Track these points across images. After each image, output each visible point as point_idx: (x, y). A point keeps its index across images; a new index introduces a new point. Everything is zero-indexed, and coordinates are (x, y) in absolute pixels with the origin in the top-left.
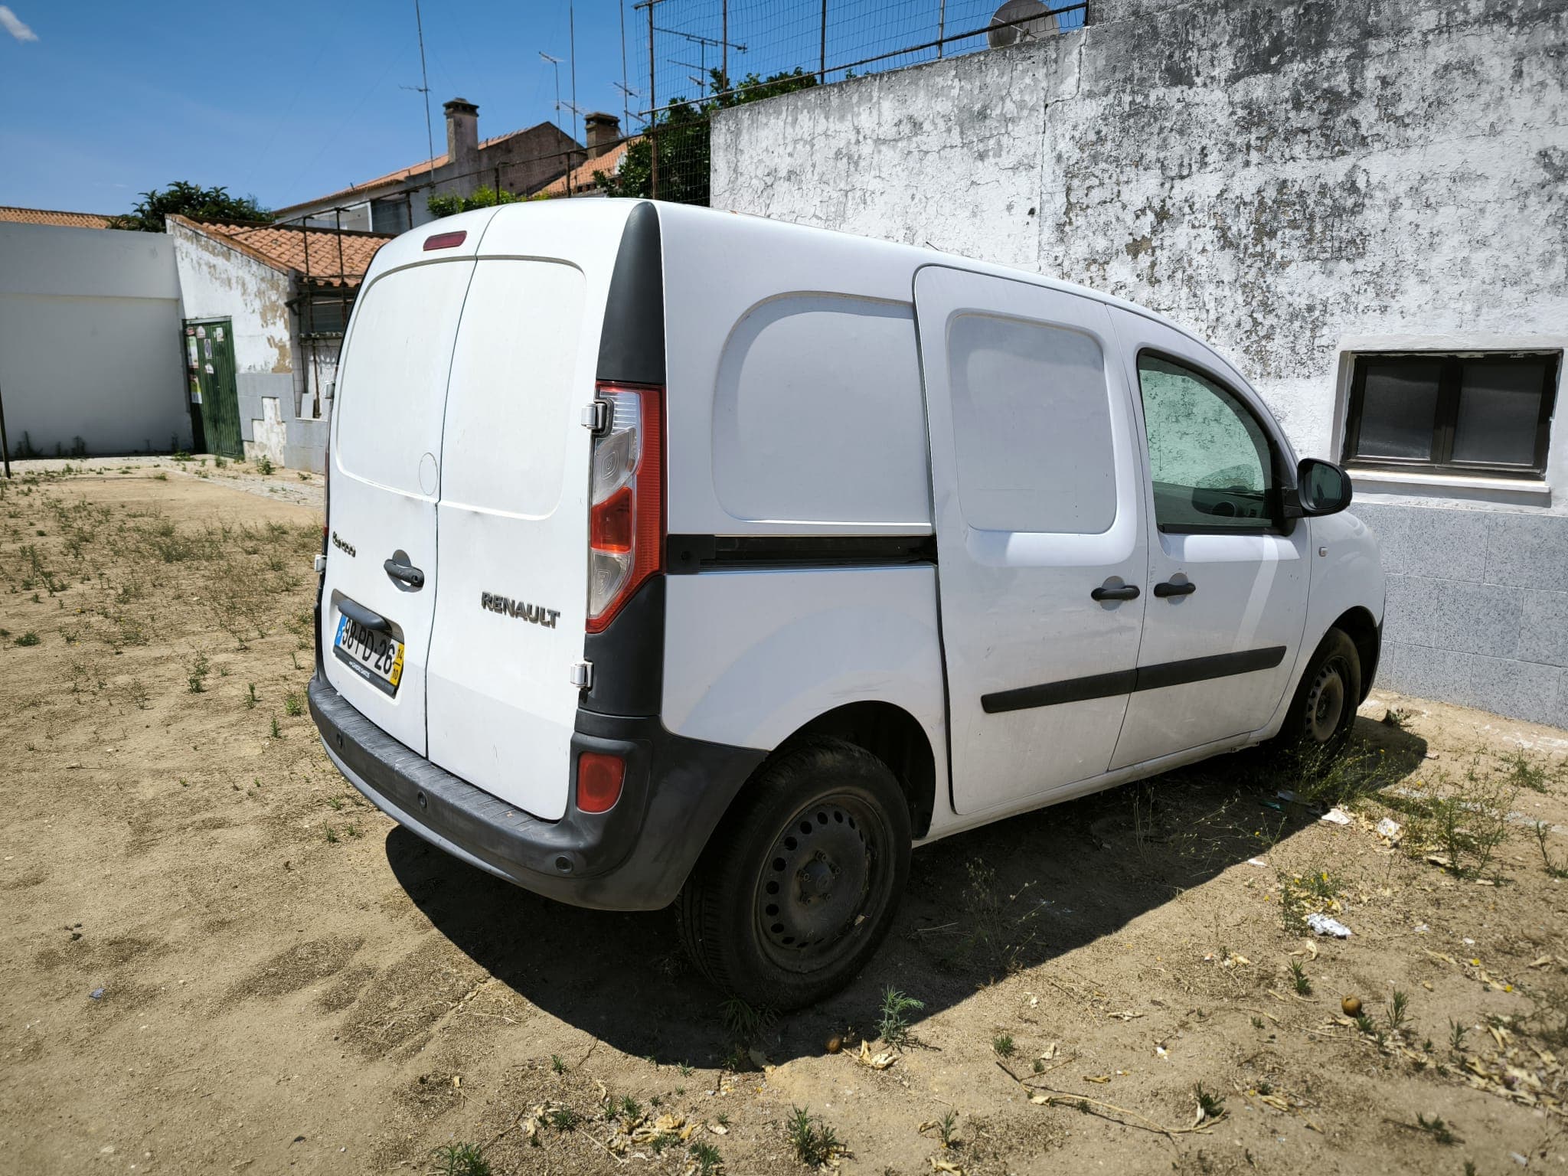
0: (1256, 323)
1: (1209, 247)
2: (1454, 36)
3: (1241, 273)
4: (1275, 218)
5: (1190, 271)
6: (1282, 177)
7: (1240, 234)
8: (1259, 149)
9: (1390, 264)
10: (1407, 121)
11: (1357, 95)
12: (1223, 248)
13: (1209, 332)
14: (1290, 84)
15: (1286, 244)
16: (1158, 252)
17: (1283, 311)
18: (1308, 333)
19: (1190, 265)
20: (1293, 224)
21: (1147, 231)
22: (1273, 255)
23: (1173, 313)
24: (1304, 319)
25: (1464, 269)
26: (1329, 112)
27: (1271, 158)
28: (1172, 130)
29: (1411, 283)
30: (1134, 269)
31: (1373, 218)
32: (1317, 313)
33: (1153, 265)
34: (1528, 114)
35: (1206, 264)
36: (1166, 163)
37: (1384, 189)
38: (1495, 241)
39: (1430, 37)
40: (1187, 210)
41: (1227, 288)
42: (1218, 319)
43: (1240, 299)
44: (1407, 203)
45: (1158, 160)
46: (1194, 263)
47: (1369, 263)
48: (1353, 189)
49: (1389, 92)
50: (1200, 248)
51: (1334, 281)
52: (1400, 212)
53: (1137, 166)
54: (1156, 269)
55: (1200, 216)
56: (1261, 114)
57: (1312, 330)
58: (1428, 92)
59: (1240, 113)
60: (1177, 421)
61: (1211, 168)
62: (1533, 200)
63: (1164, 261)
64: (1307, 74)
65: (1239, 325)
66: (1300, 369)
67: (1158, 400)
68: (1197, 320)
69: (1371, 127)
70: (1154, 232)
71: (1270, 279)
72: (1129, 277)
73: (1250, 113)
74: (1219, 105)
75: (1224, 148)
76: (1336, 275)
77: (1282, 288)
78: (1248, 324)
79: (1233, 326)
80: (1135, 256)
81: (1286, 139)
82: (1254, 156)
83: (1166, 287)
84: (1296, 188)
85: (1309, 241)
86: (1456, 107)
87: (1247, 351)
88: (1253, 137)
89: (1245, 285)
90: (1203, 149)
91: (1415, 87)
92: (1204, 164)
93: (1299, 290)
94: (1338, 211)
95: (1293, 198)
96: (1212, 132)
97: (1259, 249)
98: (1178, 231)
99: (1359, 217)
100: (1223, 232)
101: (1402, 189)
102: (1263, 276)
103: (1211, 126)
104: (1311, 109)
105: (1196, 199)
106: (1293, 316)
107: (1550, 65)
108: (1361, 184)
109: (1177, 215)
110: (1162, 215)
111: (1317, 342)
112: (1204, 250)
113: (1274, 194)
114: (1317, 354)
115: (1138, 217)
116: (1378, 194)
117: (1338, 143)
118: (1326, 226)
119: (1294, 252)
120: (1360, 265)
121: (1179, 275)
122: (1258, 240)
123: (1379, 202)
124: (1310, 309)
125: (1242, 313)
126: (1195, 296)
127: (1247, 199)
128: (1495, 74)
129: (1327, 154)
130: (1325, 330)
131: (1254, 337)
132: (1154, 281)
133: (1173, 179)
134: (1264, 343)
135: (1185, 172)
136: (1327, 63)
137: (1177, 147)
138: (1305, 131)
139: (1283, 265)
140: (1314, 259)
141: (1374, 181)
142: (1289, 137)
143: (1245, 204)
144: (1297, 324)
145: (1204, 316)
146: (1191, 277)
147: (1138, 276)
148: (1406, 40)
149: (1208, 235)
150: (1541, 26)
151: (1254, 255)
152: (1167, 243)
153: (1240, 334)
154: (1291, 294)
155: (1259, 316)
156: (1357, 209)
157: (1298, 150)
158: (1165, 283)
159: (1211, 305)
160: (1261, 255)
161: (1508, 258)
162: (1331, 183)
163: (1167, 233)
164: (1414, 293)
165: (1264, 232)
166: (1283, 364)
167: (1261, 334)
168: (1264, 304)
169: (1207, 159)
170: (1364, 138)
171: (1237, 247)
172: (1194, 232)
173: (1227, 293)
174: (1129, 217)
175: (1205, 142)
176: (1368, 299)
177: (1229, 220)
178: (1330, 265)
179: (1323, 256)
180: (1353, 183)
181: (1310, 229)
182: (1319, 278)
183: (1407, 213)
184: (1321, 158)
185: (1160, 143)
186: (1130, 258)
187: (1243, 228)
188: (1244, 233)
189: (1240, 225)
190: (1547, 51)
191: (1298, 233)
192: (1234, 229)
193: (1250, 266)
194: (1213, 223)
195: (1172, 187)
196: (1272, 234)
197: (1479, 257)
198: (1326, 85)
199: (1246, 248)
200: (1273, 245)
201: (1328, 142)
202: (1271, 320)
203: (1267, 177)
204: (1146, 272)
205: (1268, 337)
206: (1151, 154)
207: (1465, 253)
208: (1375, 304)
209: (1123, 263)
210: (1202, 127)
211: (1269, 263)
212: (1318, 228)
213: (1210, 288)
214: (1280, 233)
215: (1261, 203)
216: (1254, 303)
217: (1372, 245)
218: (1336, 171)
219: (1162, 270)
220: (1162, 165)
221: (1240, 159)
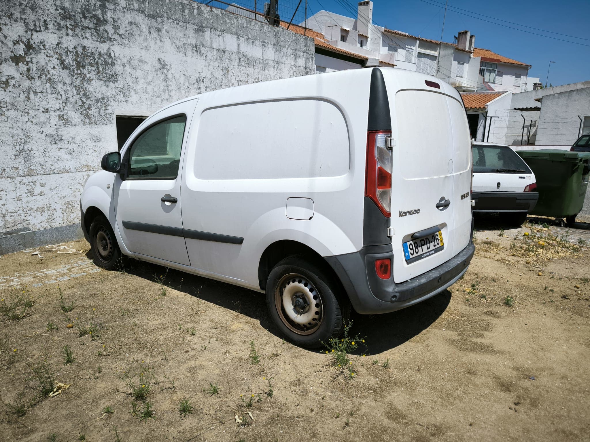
0: (83, 102)
1: (56, 67)
2: (132, 13)
3: (73, 81)
4: (84, 61)
5: (49, 76)
6: (84, 44)
7: (70, 64)
8: (72, 30)
9: (126, 86)
10: (123, 37)
11: (105, 22)
12: (63, 68)
13: (64, 104)
14: (80, 7)
15: (89, 71)
16: (30, 64)
17: (93, 98)
18: (104, 108)
19: (49, 73)
20: (91, 65)
21: (22, 52)
22: (85, 76)
23: (44, 94)
24: (101, 102)
25: (146, 91)
26: (96, 24)
27: (77, 35)
28: (26, 6)
29: (132, 93)
30: (18, 70)
31: (118, 68)
32: (105, 101)
33: (28, 70)
34: (154, 46)
35: (57, 74)
36: (27, 21)
37: (120, 59)
38: (152, 83)
39: (125, 10)
40: (42, 47)
41: (68, 86)
42: (66, 99)
43: (75, 92)
44: (128, 66)
45: (21, 19)
46: (50, 72)
47: (120, 84)
48: (110, 56)
49: (116, 24)
50: (52, 67)
51: (109, 89)
52: (126, 68)
53: (9, 18)
54: (30, 72)
55: (49, 52)
56: (70, 15)
57: (105, 107)
58: (128, 29)
59: (60, 11)
60: (56, 143)
61: (51, 31)
62: (159, 73)
63: (35, 69)
64: (86, 5)
65: (76, 103)
66: (103, 121)
67: (44, 134)
68: (57, 98)
69: (112, 35)
70: (26, 54)
71: (86, 85)
72: (16, 74)
73: (65, 12)
74: (50, 4)
75: (55, 24)
76: (110, 87)
77: (91, 90)
78: (80, 103)
79: (74, 103)
80: (17, 64)
81: (82, 29)
82: (70, 32)
83: (38, 82)
84: (90, 51)
85: (98, 73)
86: (136, 37)
87: (81, 113)
88: (68, 24)
89: (76, 86)
90: (45, 21)
91: (123, 26)
92: (47, 29)
93: (97, 91)
94: (106, 63)
95: (89, 54)
96: (48, 15)
97: (79, 72)
98: (39, 56)
99: (114, 67)
100: (62, 62)
101: (125, 60)
102: (83, 83)
103: (47, 12)
104: (90, 20)
105: (46, 43)
106: (97, 101)
107: (157, 33)
108: (112, 55)
109: (37, 48)
110: (29, 47)
111: (107, 111)
112: (54, 68)
113: (82, 51)
114: (108, 116)
115: (15, 44)
116: (118, 60)
117: (102, 37)
118: (103, 68)
119: (93, 75)
120: (117, 85)
121: (44, 77)
122: (78, 69)
123: (119, 63)
124: (103, 99)
125: (77, 97)
126: (54, 88)
127: (71, 50)
128: (144, 30)
129: (99, 40)
130: (109, 107)
131: (83, 108)
132: (31, 78)
133: (32, 30)
134: (88, 111)
135: (38, 29)
136: (92, 4)
137: (31, 17)
138: (90, 29)
139: (90, 80)
140: (101, 80)
141: (117, 55)
142: (84, 28)
143: (70, 51)
144: (99, 104)
145: (60, 97)
146: (50, 79)
147: (21, 74)
148: (118, 8)
149: (55, 62)
150: (153, 20)
151: (78, 74)
152: (34, 60)
153: (77, 106)
154: (95, 92)
155: (84, 100)
156: (113, 64)
157: (88, 35)
158: (37, 79)
159: (62, 93)
160: (80, 74)
161: (156, 89)
162: (102, 52)
163: (33, 56)
164: (134, 98)
165: (80, 65)
166: (97, 120)
167: (86, 107)
168: (85, 95)
169: (48, 26)
170: (111, 39)
171: (70, 69)
172: (48, 59)
173: (68, 88)
174: (10, 44)
175: (45, 18)
176: (121, 97)
177: (64, 57)
178: (107, 83)
179: (104, 79)
180: (110, 54)
181: (98, 68)
182: (104, 87)
183: (128, 69)
184: (97, 41)
185: (21, 10)
186: (14, 64)
187: (71, 62)
188: (72, 64)
189: (69, 60)
190: (156, 29)
191: (93, 68)
192: (67, 61)
193: (77, 78)
194: (56, 56)
195: (32, 35)
196: (84, 67)
197: (149, 88)
198: (94, 13)
199: (74, 71)
200: (85, 71)
201: (98, 35)
202: (89, 102)
203: (77, 43)
204: (25, 73)
205: (89, 108)
206: (17, 15)
207: (145, 86)
208: (123, 99)
209: (10, 66)
210: (43, 10)
211: (84, 79)
212: (101, 68)
213: (61, 85)
214: (86, 67)
215: (77, 52)
216: (81, 94)
217: (119, 78)
218: (104, 47)
219: (34, 73)
220: (24, 21)
221: (64, 31)
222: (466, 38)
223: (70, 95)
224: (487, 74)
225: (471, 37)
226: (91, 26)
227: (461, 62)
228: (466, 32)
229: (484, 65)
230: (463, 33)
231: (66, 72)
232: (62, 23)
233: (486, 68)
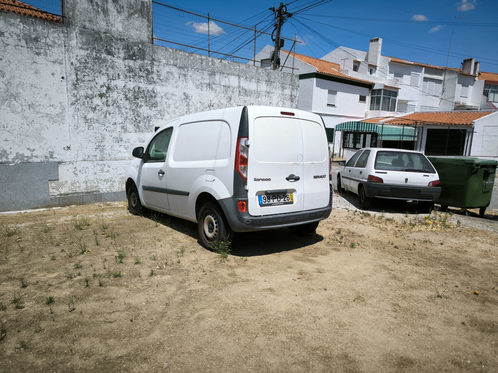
0: (136, 119)
1: (122, 99)
2: (169, 66)
3: (131, 107)
4: (138, 95)
5: (118, 104)
6: (139, 86)
7: (130, 97)
8: (133, 78)
9: (162, 110)
10: (163, 81)
11: (153, 72)
12: (126, 100)
13: (125, 120)
14: (138, 65)
15: (141, 101)
16: (108, 98)
17: (142, 117)
18: (148, 122)
19: (118, 103)
20: (142, 97)
21: (104, 92)
22: (138, 104)
23: (114, 114)
24: (147, 119)
25: (174, 112)
26: (147, 74)
27: (136, 81)
28: (109, 67)
29: (166, 114)
30: (101, 101)
31: (158, 99)
32: (149, 118)
33: (107, 101)
34: (181, 85)
35: (122, 103)
36: (108, 75)
37: (160, 94)
38: (179, 108)
39: (165, 65)
40: (115, 88)
41: (128, 110)
42: (127, 117)
43: (132, 113)
44: (164, 97)
45: (106, 73)
46: (119, 102)
47: (158, 108)
48: (154, 92)
49: (159, 73)
50: (120, 99)
51: (152, 111)
52: (163, 99)
53: (100, 73)
54: (108, 102)
55: (119, 91)
56: (132, 70)
57: (149, 122)
58: (166, 76)
59: (127, 68)
60: (118, 142)
61: (121, 79)
62: (183, 101)
63: (110, 100)
64: (142, 64)
65: (132, 119)
66: (147, 130)
67: (112, 137)
68: (121, 117)
69: (156, 80)
70: (106, 92)
71: (138, 109)
72: (100, 103)
73: (130, 69)
74: (122, 64)
75: (124, 75)
76: (152, 110)
77: (141, 112)
78: (134, 120)
79: (130, 119)
80: (101, 98)
81: (139, 77)
82: (132, 79)
83: (112, 108)
84: (142, 89)
85: (146, 102)
86: (170, 80)
87: (134, 126)
88: (131, 75)
89: (132, 110)
90: (118, 74)
91: (163, 74)
92: (119, 78)
93: (145, 113)
94: (151, 96)
95: (142, 91)
96: (120, 70)
97: (135, 101)
98: (114, 93)
99: (156, 99)
100: (126, 96)
101: (163, 94)
102: (137, 108)
103: (120, 69)
104: (143, 72)
105: (118, 86)
106: (144, 118)
107: (184, 77)
108: (155, 91)
109: (113, 89)
110: (109, 88)
111: (150, 125)
112: (121, 100)
113: (137, 89)
114: (150, 127)
115: (101, 87)
116: (159, 94)
117: (150, 81)
118: (149, 99)
119: (143, 104)
120: (157, 109)
121: (115, 105)
122: (135, 100)
123: (159, 96)
124: (148, 117)
125: (133, 116)
126: (120, 111)
127: (131, 89)
128: (176, 76)
129: (148, 83)
130: (151, 122)
131: (136, 122)
132: (108, 106)
133: (111, 79)
134: (138, 124)
135: (114, 79)
136: (146, 63)
137: (111, 72)
138: (143, 77)
139: (141, 106)
140: (148, 106)
141: (158, 91)
142: (140, 77)
143: (131, 90)
144: (145, 120)
145: (123, 116)
146: (118, 106)
147: (103, 103)
148: (161, 64)
149: (122, 96)
150: (182, 70)
151: (134, 103)
152: (111, 96)
153: (132, 121)
154: (143, 113)
155: (137, 117)
156: (155, 97)
157: (142, 80)
158: (111, 106)
159: (125, 114)
160: (136, 103)
161: (181, 111)
162: (149, 90)
163: (111, 93)
164: (167, 116)
165: (136, 98)
166: (143, 129)
167: (138, 122)
168: (137, 115)
169: (120, 77)
170: (155, 82)
171: (130, 100)
172: (118, 95)
173: (128, 111)
174: (99, 87)
175: (119, 72)
176: (159, 116)
177: (127, 93)
178: (151, 108)
179: (149, 106)
180: (154, 91)
181: (146, 99)
182: (149, 110)
183: (164, 100)
184: (147, 84)
185: (106, 69)
186: (100, 98)
187: (131, 96)
188: (131, 97)
189: (130, 95)
190: (183, 75)
191: (144, 99)
192: (129, 96)
193: (133, 105)
194: (123, 93)
195: (111, 82)
196: (138, 99)
197: (177, 110)
198: (146, 68)
199: (132, 101)
200: (138, 101)
201: (148, 81)
202: (139, 119)
203: (135, 85)
204: (105, 103)
205: (139, 123)
206: (104, 71)
207: (174, 109)
208: (160, 117)
209: (98, 99)
210: (118, 68)
211: (138, 105)
212: (148, 99)
213: (124, 109)
214: (139, 99)
215: (134, 91)
216: (135, 114)
217: (159, 105)
218: (150, 87)
219: (110, 103)
220: (107, 75)
221: (128, 79)
222: (471, 64)
223: (129, 114)
224: (491, 95)
225: (476, 63)
226: (144, 75)
227: (465, 85)
228: (471, 60)
229: (488, 86)
230: (468, 60)
231: (128, 101)
232: (128, 74)
233: (490, 90)
